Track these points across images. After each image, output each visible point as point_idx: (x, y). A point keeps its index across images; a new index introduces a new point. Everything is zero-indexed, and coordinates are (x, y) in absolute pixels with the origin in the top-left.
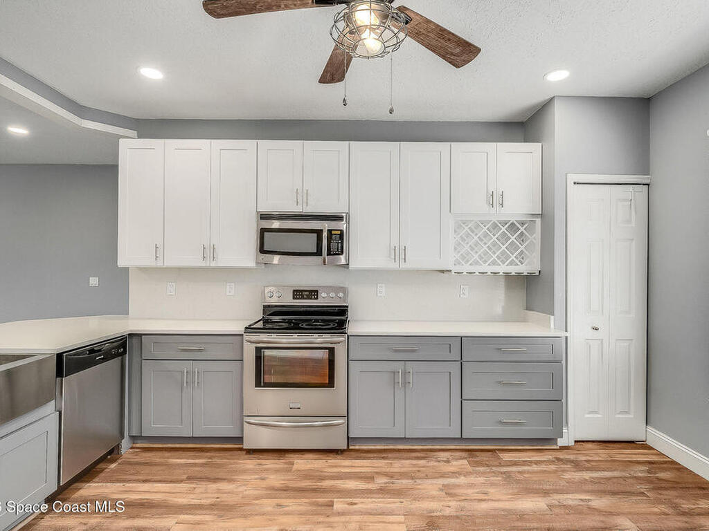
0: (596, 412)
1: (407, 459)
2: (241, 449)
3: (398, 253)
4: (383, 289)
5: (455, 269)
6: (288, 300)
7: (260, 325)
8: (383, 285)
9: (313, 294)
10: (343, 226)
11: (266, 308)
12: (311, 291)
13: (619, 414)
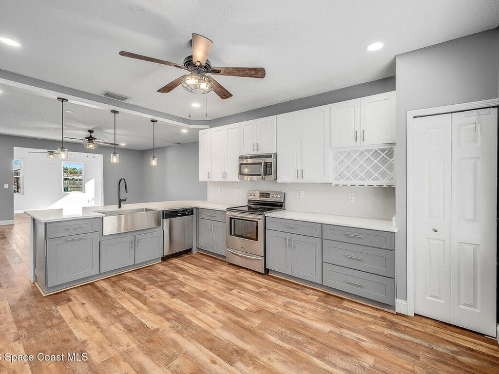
0: (438, 298)
1: (286, 286)
2: (225, 261)
3: (300, 173)
4: (302, 193)
5: (335, 182)
6: (257, 198)
7: (246, 209)
8: (303, 192)
9: (267, 195)
10: (272, 160)
11: (249, 201)
12: (266, 194)
13: (462, 305)
